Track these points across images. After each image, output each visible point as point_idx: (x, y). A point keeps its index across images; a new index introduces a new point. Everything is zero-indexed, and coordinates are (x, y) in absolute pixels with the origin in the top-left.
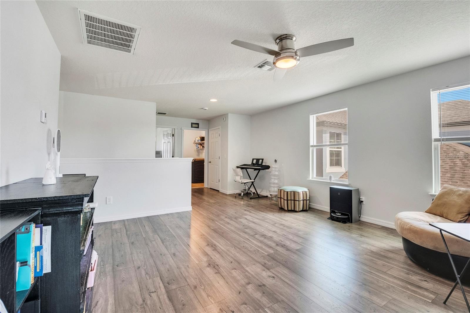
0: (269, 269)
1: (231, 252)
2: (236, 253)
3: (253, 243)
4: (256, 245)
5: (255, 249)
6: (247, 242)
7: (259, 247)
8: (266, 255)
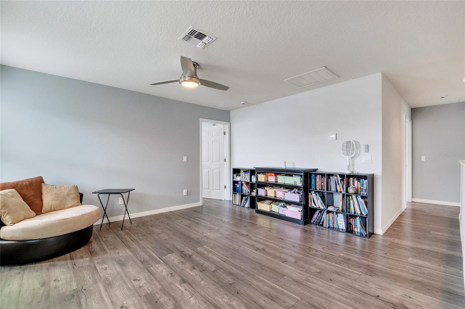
0: (205, 236)
1: (236, 244)
2: (231, 244)
3: (218, 256)
4: (214, 254)
5: (215, 249)
6: (224, 257)
7: (211, 252)
8: (205, 245)
